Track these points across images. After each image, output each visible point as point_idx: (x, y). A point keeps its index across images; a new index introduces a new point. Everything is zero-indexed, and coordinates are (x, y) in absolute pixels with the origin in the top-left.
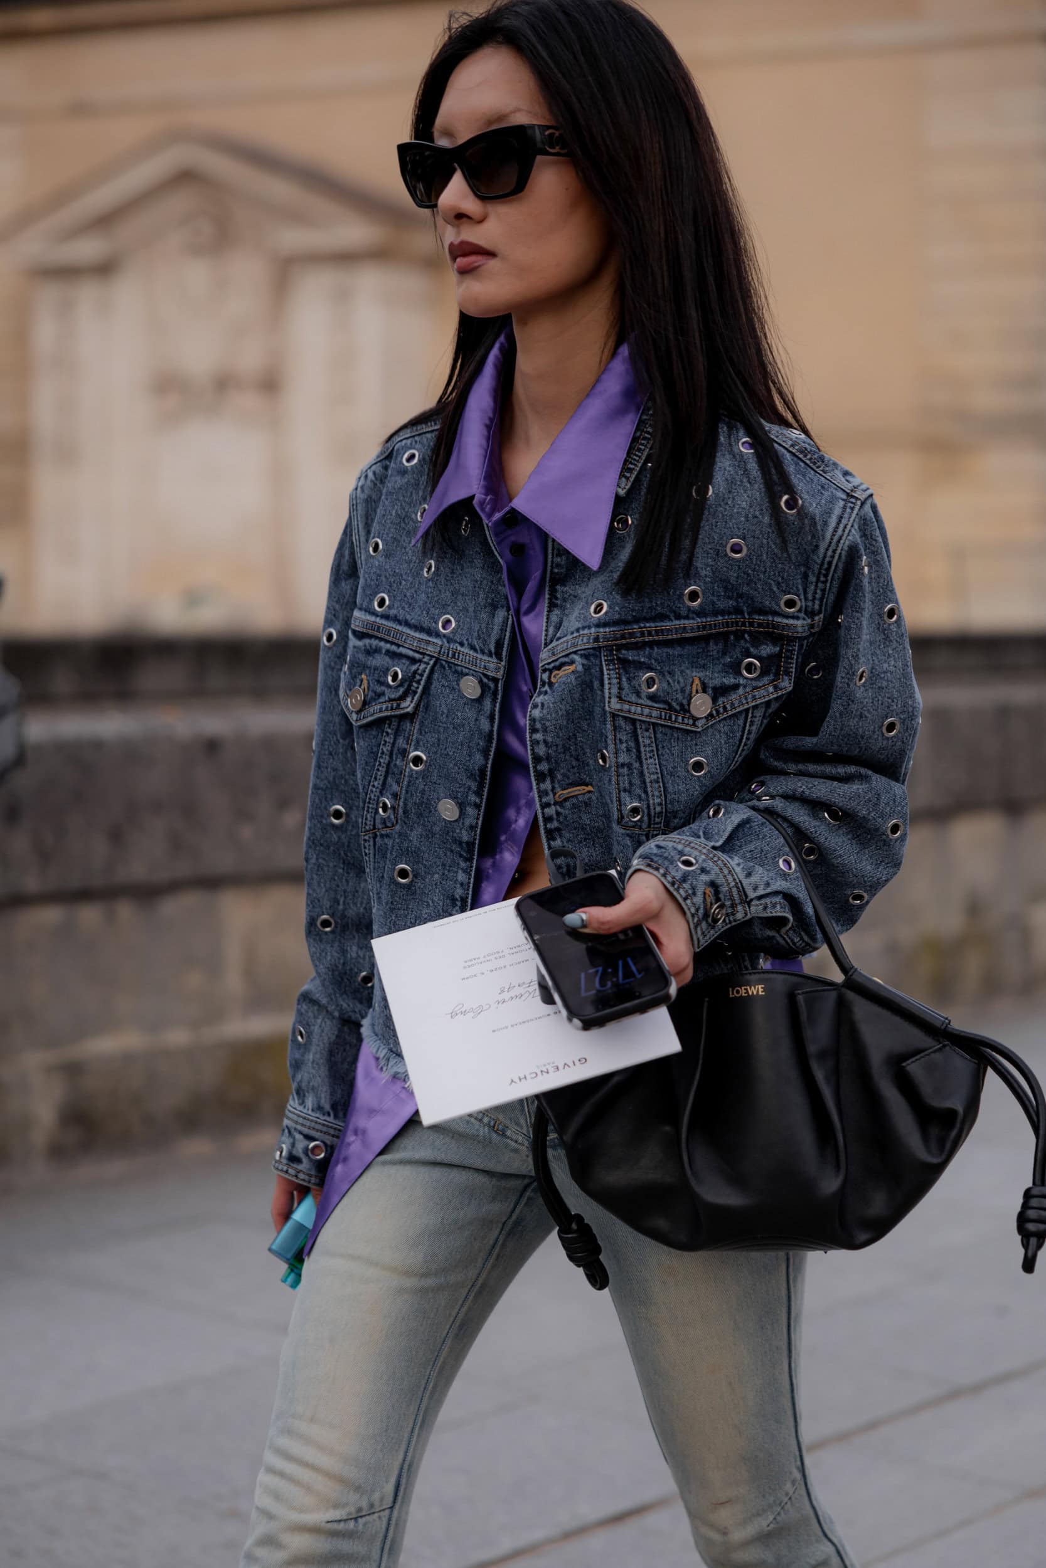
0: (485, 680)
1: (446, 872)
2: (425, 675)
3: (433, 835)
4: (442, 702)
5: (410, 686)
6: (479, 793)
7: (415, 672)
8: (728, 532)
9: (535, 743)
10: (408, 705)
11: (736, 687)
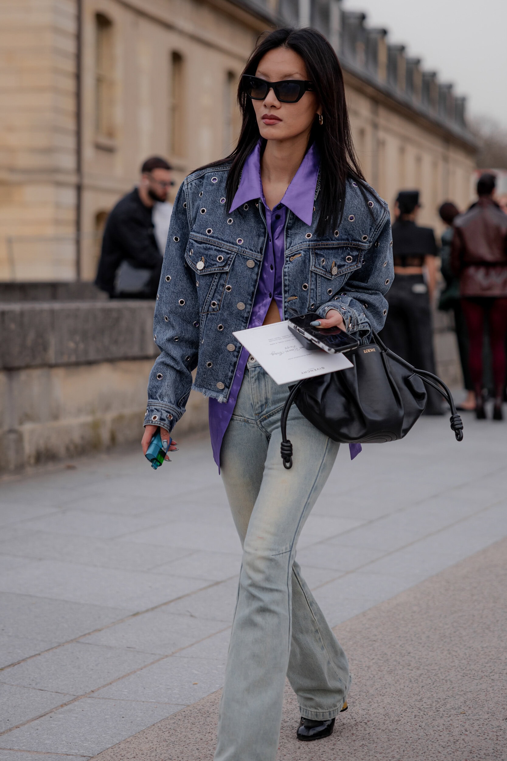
0: (256, 261)
1: (236, 327)
2: (233, 259)
3: (232, 314)
4: (239, 268)
5: (227, 262)
6: (251, 300)
7: (229, 258)
8: (350, 213)
9: (285, 280)
10: (227, 269)
11: (344, 265)
